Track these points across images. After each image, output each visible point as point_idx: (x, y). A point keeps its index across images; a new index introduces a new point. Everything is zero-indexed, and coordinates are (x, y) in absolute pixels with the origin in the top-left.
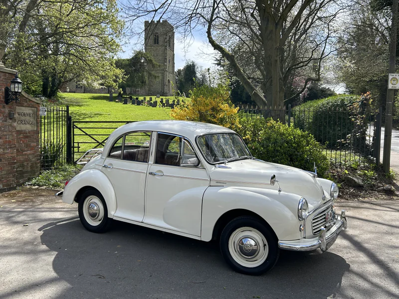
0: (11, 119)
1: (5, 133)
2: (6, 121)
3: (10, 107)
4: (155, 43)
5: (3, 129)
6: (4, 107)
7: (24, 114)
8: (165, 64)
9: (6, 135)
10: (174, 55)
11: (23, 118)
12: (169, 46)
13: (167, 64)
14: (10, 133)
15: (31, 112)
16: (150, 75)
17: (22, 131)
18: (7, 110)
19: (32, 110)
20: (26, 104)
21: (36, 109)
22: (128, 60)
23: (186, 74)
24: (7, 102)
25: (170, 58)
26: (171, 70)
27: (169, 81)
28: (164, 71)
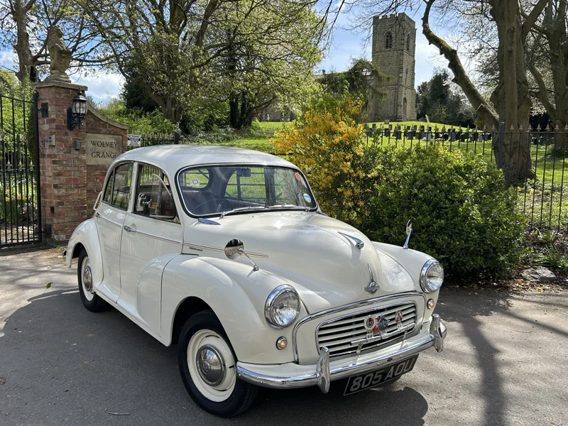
0: (77, 150)
1: (68, 168)
2: (70, 152)
3: (76, 135)
4: (387, 47)
5: (65, 162)
6: (66, 134)
7: (103, 144)
8: (401, 75)
9: (71, 171)
10: (414, 62)
11: (100, 149)
12: (408, 49)
13: (404, 75)
14: (76, 169)
15: (113, 141)
16: (375, 91)
17: (99, 166)
18: (71, 137)
19: (116, 139)
20: (104, 130)
21: (121, 137)
22: (345, 73)
23: (433, 89)
24: (70, 127)
25: (409, 67)
26: (408, 83)
27: (405, 99)
28: (398, 85)
